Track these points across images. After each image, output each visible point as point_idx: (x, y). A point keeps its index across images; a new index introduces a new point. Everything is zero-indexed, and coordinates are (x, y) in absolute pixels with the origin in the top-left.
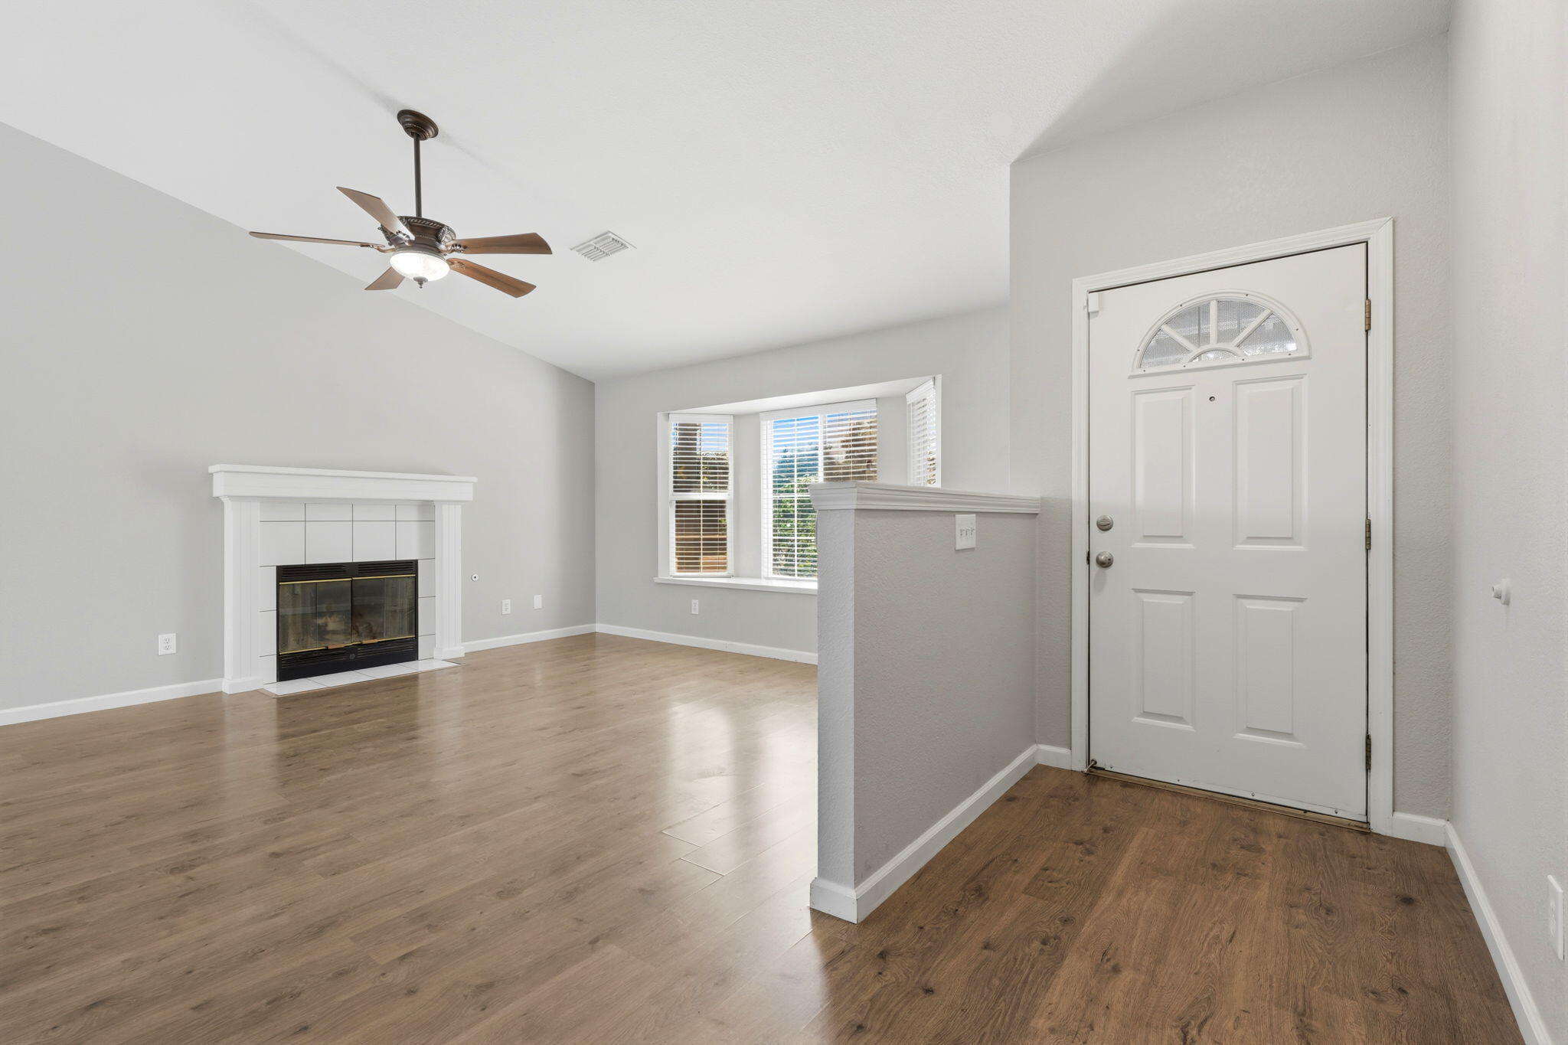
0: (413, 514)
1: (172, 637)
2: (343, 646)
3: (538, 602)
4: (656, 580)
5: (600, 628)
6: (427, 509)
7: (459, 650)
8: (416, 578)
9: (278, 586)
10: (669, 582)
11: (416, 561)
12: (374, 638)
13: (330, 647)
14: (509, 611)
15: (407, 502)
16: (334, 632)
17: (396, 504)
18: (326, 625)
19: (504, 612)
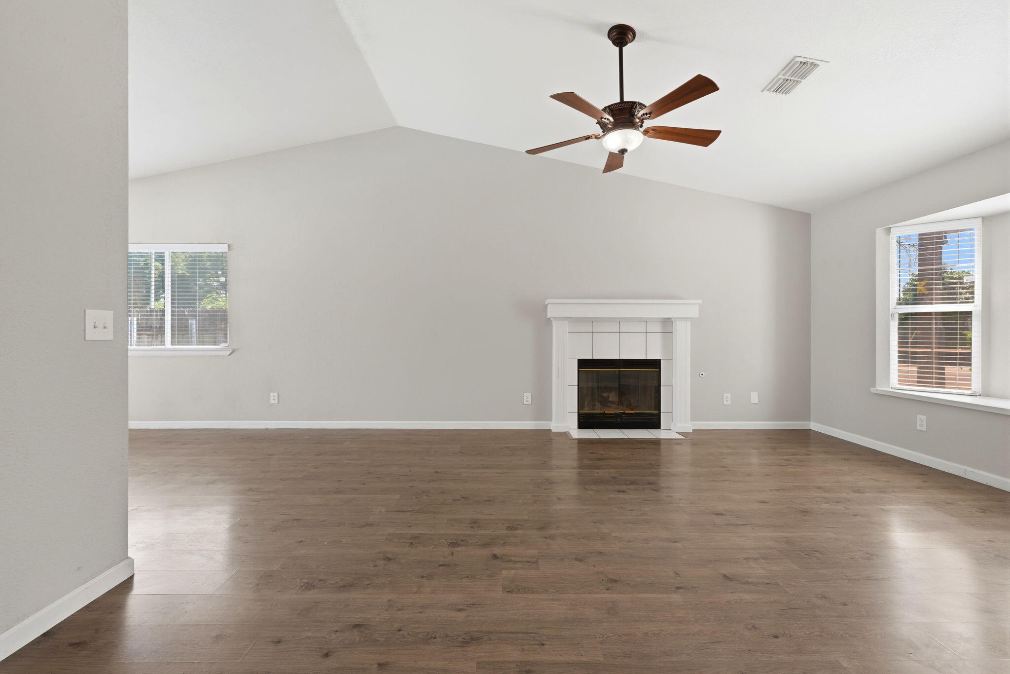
0: (657, 327)
1: (529, 395)
2: (613, 413)
3: (755, 398)
4: (873, 390)
5: (814, 426)
6: (667, 322)
7: (689, 427)
8: (660, 371)
9: (579, 371)
10: (890, 394)
11: (660, 360)
12: (632, 410)
13: (606, 412)
14: (729, 403)
15: (654, 320)
16: (612, 402)
17: (646, 321)
18: (608, 397)
19: (725, 403)
